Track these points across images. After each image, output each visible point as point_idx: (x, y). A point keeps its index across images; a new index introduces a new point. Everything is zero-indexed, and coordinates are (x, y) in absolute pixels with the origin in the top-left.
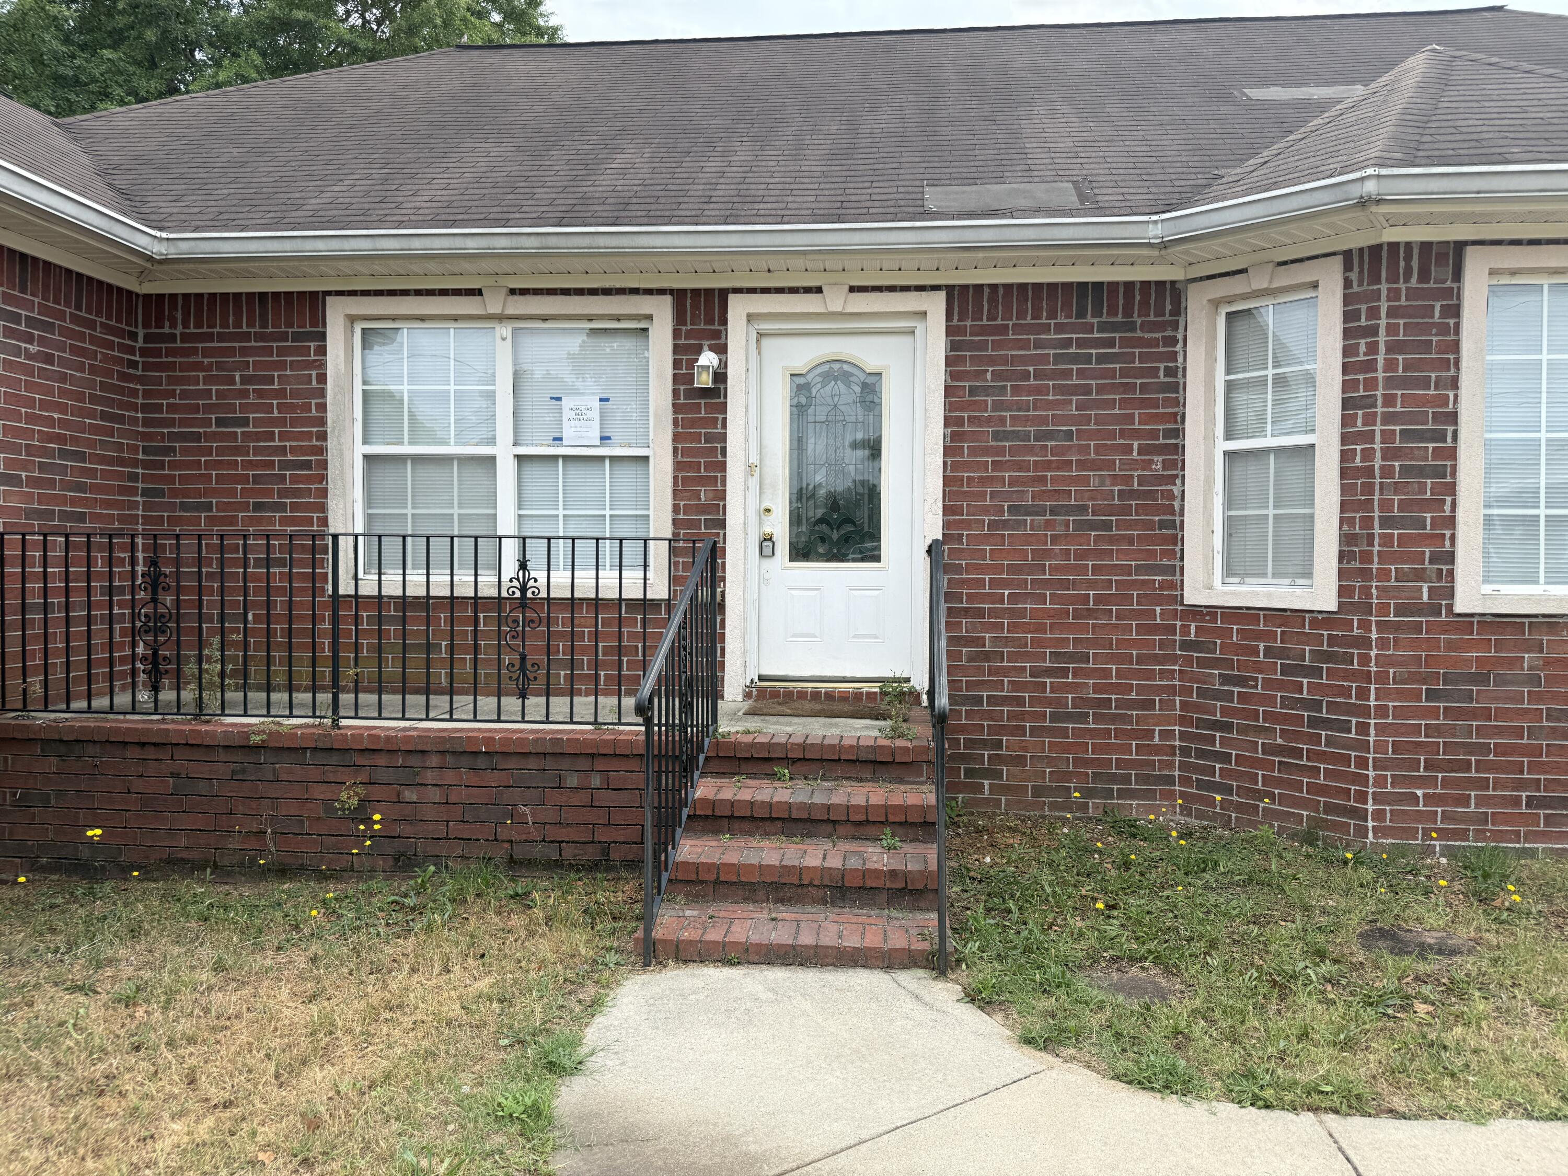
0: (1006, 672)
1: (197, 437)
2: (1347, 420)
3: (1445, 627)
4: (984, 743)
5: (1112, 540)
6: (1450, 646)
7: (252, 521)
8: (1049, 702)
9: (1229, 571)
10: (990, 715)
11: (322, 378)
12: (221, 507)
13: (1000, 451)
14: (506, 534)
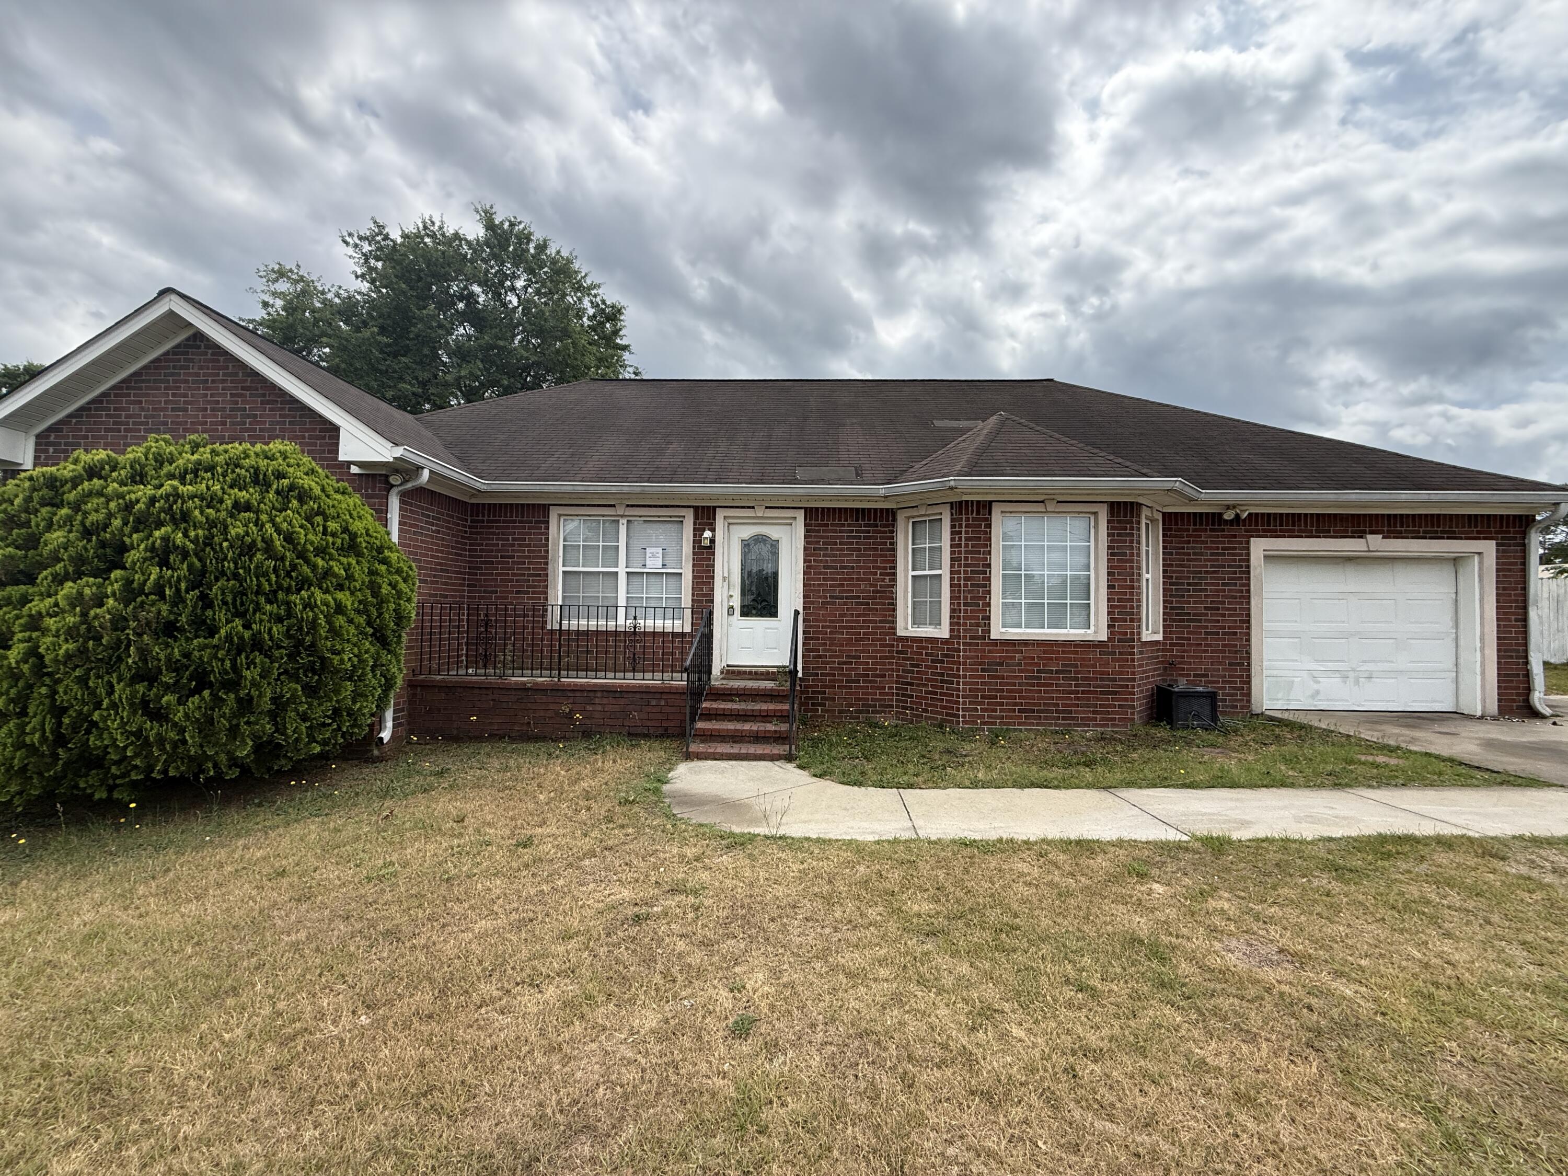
0: (828, 663)
1: (492, 563)
2: (952, 566)
3: (988, 645)
4: (819, 693)
5: (870, 610)
6: (990, 651)
7: (515, 598)
8: (845, 675)
9: (914, 623)
10: (821, 681)
11: (547, 539)
12: (501, 592)
13: (826, 573)
14: (622, 601)
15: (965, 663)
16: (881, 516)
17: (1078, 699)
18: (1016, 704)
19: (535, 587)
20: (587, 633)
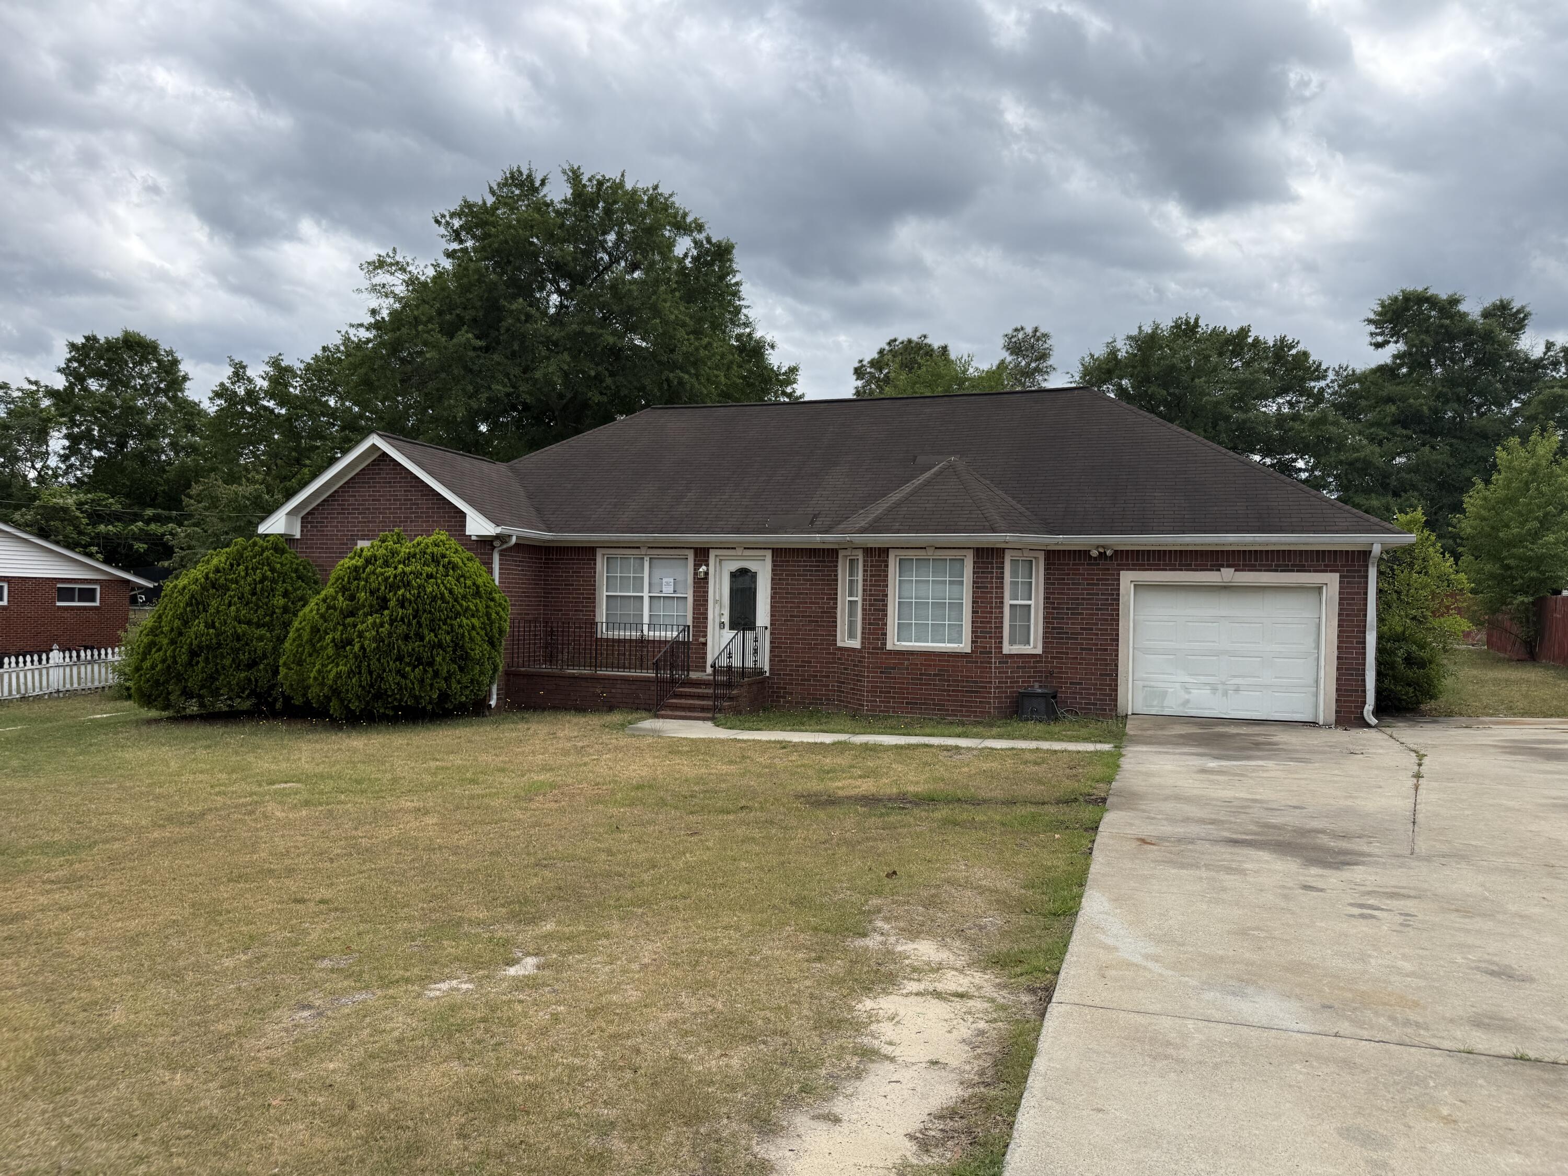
0: (787, 666)
1: (559, 589)
2: (864, 595)
3: (885, 654)
4: (782, 688)
5: (819, 626)
6: (886, 659)
7: (574, 615)
8: (799, 675)
9: (845, 637)
10: (783, 679)
11: (595, 572)
12: (565, 610)
13: (787, 598)
14: (646, 620)
15: (868, 667)
16: (828, 555)
17: (949, 696)
18: (904, 698)
19: (587, 607)
20: (619, 641)
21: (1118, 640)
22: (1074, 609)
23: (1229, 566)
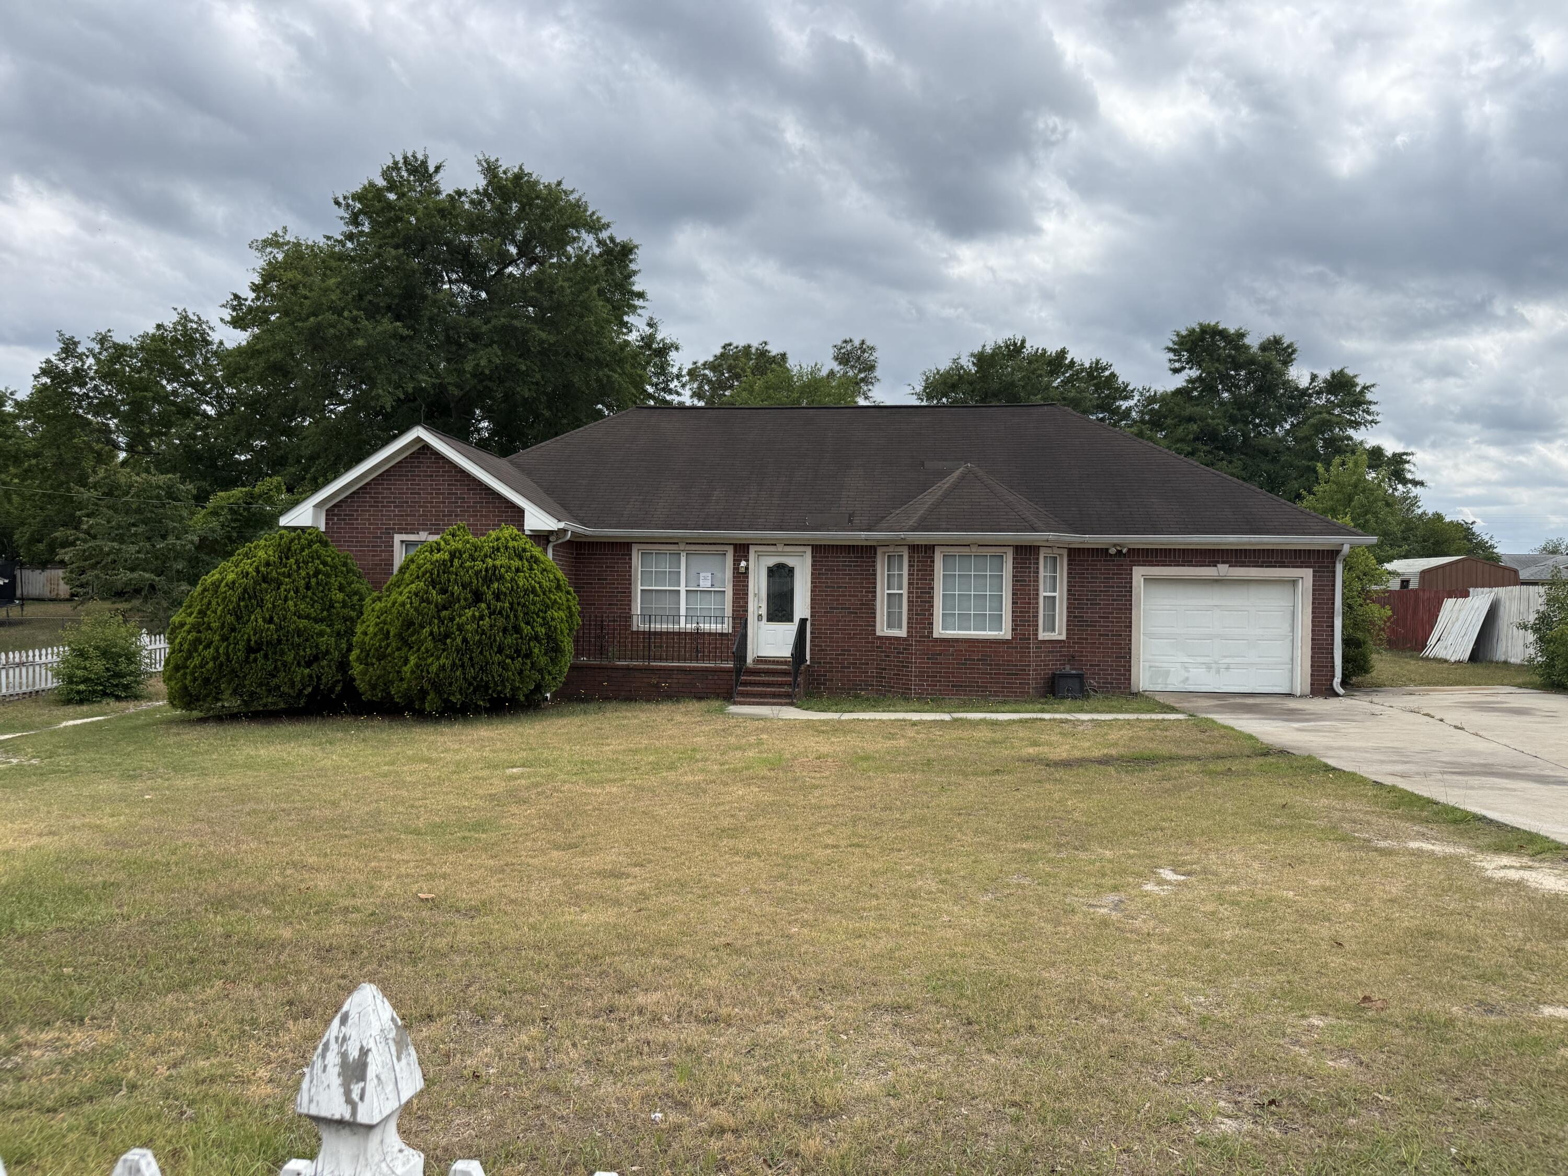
1: (591, 584)
2: (909, 588)
3: (931, 641)
4: (822, 676)
5: (858, 617)
6: (933, 646)
7: (608, 609)
8: (840, 663)
9: (889, 626)
10: (823, 667)
11: (630, 567)
12: (599, 604)
13: (827, 591)
14: (683, 612)
15: (916, 654)
16: (866, 551)
17: (992, 678)
18: (949, 682)
19: (622, 601)
20: (659, 633)
21: (1131, 627)
22: (1093, 600)
23: (1223, 562)
